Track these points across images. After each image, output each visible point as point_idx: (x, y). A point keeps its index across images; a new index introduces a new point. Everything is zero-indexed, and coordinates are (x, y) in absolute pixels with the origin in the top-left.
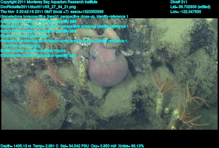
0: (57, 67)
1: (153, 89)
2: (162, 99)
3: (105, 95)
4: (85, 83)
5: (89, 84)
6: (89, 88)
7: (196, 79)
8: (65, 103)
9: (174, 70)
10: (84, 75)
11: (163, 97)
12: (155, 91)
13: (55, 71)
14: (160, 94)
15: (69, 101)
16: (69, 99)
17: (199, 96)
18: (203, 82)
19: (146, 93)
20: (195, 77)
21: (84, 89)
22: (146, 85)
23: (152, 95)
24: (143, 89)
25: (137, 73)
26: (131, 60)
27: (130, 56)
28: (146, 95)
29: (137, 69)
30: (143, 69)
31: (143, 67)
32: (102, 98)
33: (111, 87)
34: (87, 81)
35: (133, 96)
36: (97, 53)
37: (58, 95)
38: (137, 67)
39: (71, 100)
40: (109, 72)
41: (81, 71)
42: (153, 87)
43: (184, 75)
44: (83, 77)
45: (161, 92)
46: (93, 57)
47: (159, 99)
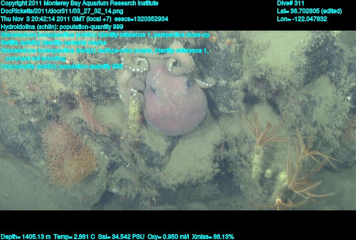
0: (93, 106)
1: (246, 141)
2: (261, 156)
3: (170, 150)
4: (139, 131)
5: (145, 132)
6: (144, 139)
7: (315, 124)
8: (107, 162)
9: (281, 111)
10: (137, 117)
11: (262, 152)
12: (249, 143)
13: (91, 111)
14: (259, 147)
15: (113, 159)
16: (113, 156)
17: (320, 150)
18: (326, 129)
19: (236, 145)
20: (314, 120)
21: (137, 140)
22: (236, 133)
23: (244, 149)
24: (230, 140)
25: (221, 114)
26: (211, 94)
27: (210, 88)
28: (235, 149)
29: (222, 108)
30: (231, 108)
31: (231, 105)
32: (166, 154)
33: (179, 137)
34: (142, 127)
35: (215, 150)
36: (157, 83)
37: (96, 149)
38: (221, 105)
39: (116, 158)
40: (177, 113)
41: (133, 112)
42: (246, 137)
43: (296, 118)
44: (136, 120)
45: (259, 144)
46: (151, 88)
47: (256, 156)
